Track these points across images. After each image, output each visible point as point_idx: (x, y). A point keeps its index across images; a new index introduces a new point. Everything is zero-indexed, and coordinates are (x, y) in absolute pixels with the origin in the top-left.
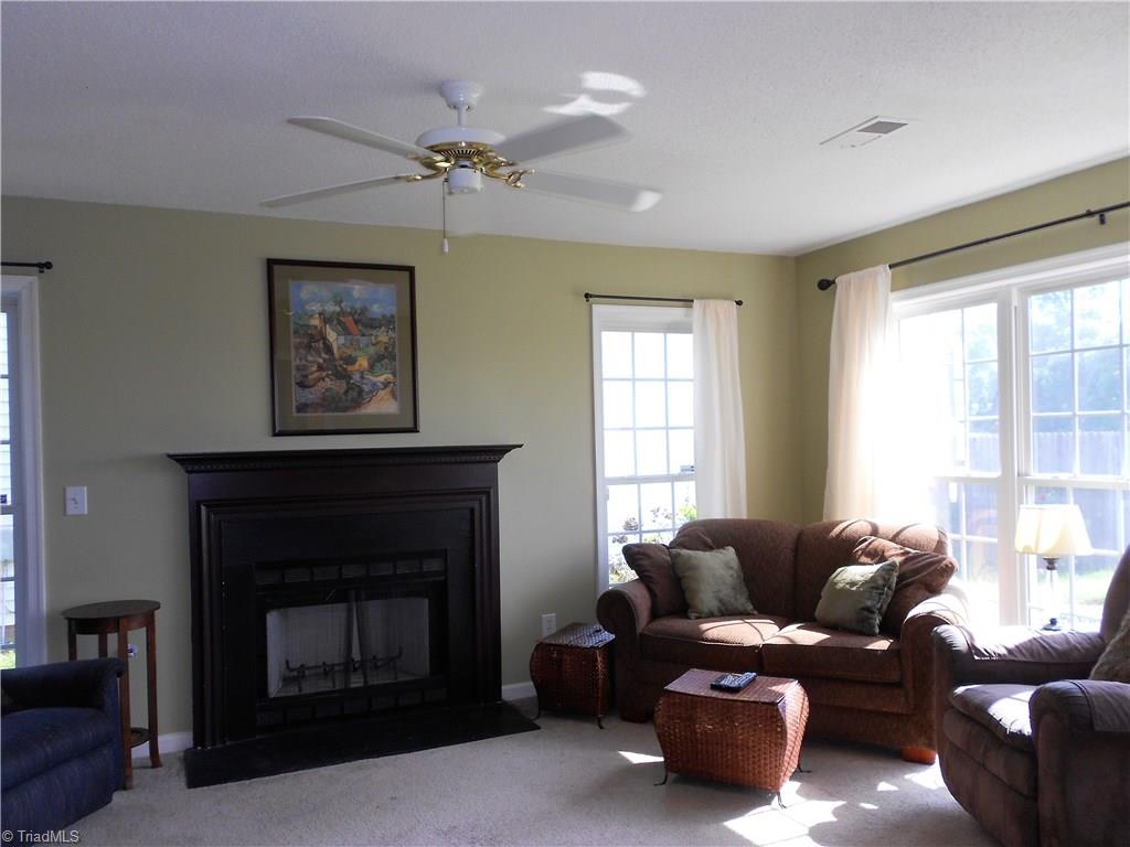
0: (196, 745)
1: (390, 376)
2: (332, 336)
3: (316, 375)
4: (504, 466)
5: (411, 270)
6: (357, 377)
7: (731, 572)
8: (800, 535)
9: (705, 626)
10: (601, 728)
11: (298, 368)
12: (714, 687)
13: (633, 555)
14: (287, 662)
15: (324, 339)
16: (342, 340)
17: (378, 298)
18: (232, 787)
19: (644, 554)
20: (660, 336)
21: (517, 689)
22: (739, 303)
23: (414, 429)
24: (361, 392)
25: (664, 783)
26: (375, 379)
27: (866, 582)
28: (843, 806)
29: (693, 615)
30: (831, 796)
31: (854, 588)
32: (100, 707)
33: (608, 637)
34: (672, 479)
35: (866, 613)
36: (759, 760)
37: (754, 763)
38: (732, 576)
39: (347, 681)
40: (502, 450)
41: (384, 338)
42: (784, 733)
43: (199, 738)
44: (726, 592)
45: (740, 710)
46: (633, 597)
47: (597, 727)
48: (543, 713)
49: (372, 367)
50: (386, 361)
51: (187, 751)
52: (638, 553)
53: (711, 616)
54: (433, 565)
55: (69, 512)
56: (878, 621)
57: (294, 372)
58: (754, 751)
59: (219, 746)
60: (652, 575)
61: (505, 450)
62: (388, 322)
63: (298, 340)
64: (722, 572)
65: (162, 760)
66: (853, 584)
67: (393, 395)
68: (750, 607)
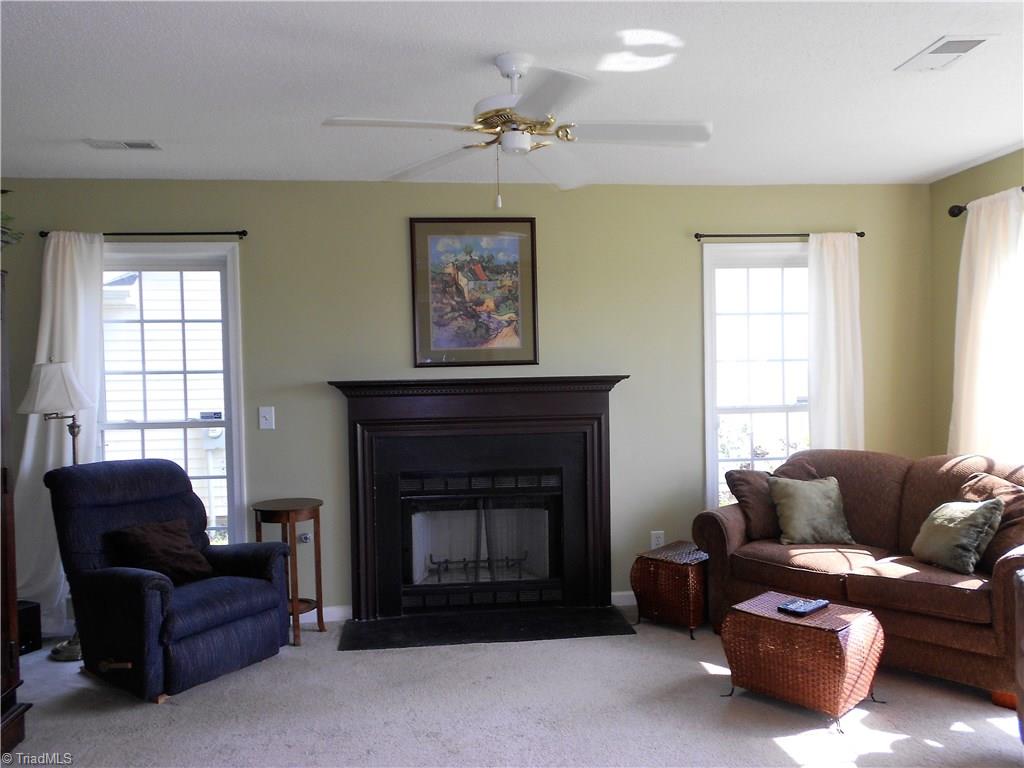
0: (354, 618)
1: (513, 315)
2: (463, 281)
3: (450, 315)
4: (615, 395)
5: (532, 221)
6: (484, 316)
7: (829, 501)
8: (909, 469)
9: (794, 552)
10: (692, 638)
11: (435, 310)
12: (780, 610)
13: (735, 480)
14: (431, 556)
15: (457, 284)
16: (472, 284)
17: (504, 246)
18: (370, 653)
19: (743, 480)
20: (778, 270)
21: (622, 597)
22: (861, 235)
23: (534, 362)
24: (488, 329)
25: (730, 695)
26: (500, 318)
27: (965, 519)
28: (907, 740)
29: (785, 541)
30: (897, 728)
31: (951, 525)
32: (270, 580)
33: (704, 556)
34: (788, 409)
35: (960, 551)
36: (818, 685)
37: (813, 686)
38: (829, 505)
39: (477, 576)
40: (612, 381)
41: (508, 282)
42: (841, 661)
43: (356, 612)
44: (821, 521)
45: (800, 633)
46: (725, 521)
47: (689, 637)
48: (642, 619)
49: (497, 306)
50: (510, 302)
51: (348, 621)
52: (739, 479)
53: (804, 543)
54: (551, 482)
55: (262, 427)
56: (973, 560)
57: (432, 313)
58: (813, 675)
59: (372, 620)
60: (747, 500)
61: (616, 379)
62: (512, 268)
63: (434, 286)
64: (818, 501)
65: (326, 628)
66: (951, 520)
67: (516, 332)
68: (847, 537)
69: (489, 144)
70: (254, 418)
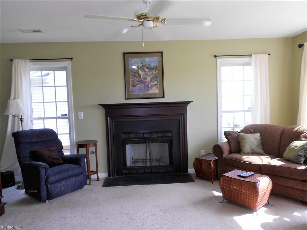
1: (156, 83)
2: (140, 72)
3: (136, 83)
4: (189, 107)
5: (162, 53)
6: (147, 83)
7: (257, 141)
8: (283, 130)
9: (243, 157)
10: (212, 184)
11: (132, 81)
12: (238, 176)
13: (227, 134)
14: (132, 158)
15: (138, 73)
16: (143, 73)
17: (153, 61)
18: (112, 187)
19: (230, 134)
20: (242, 67)
21: (191, 170)
22: (269, 54)
23: (163, 97)
24: (148, 87)
25: (222, 202)
26: (152, 84)
27: (301, 146)
28: (279, 218)
29: (242, 153)
30: (276, 214)
31: (296, 148)
32: (80, 165)
33: (217, 158)
34: (245, 111)
35: (299, 157)
36: (250, 200)
37: (248, 200)
38: (257, 142)
39: (146, 164)
40: (188, 103)
41: (154, 72)
42: (257, 192)
43: (109, 175)
44: (254, 147)
45: (244, 183)
46: (223, 147)
47: (212, 183)
48: (197, 177)
49: (151, 80)
50: (155, 78)
51: (107, 178)
53: (248, 154)
54: (169, 135)
55: (79, 118)
56: (303, 160)
57: (131, 82)
58: (248, 197)
59: (114, 177)
60: (231, 140)
61: (189, 102)
62: (156, 68)
63: (131, 74)
64: (253, 141)
65: (99, 179)
66: (296, 147)
67: (157, 88)
68: (262, 152)
69: (139, 25)
70: (77, 116)
